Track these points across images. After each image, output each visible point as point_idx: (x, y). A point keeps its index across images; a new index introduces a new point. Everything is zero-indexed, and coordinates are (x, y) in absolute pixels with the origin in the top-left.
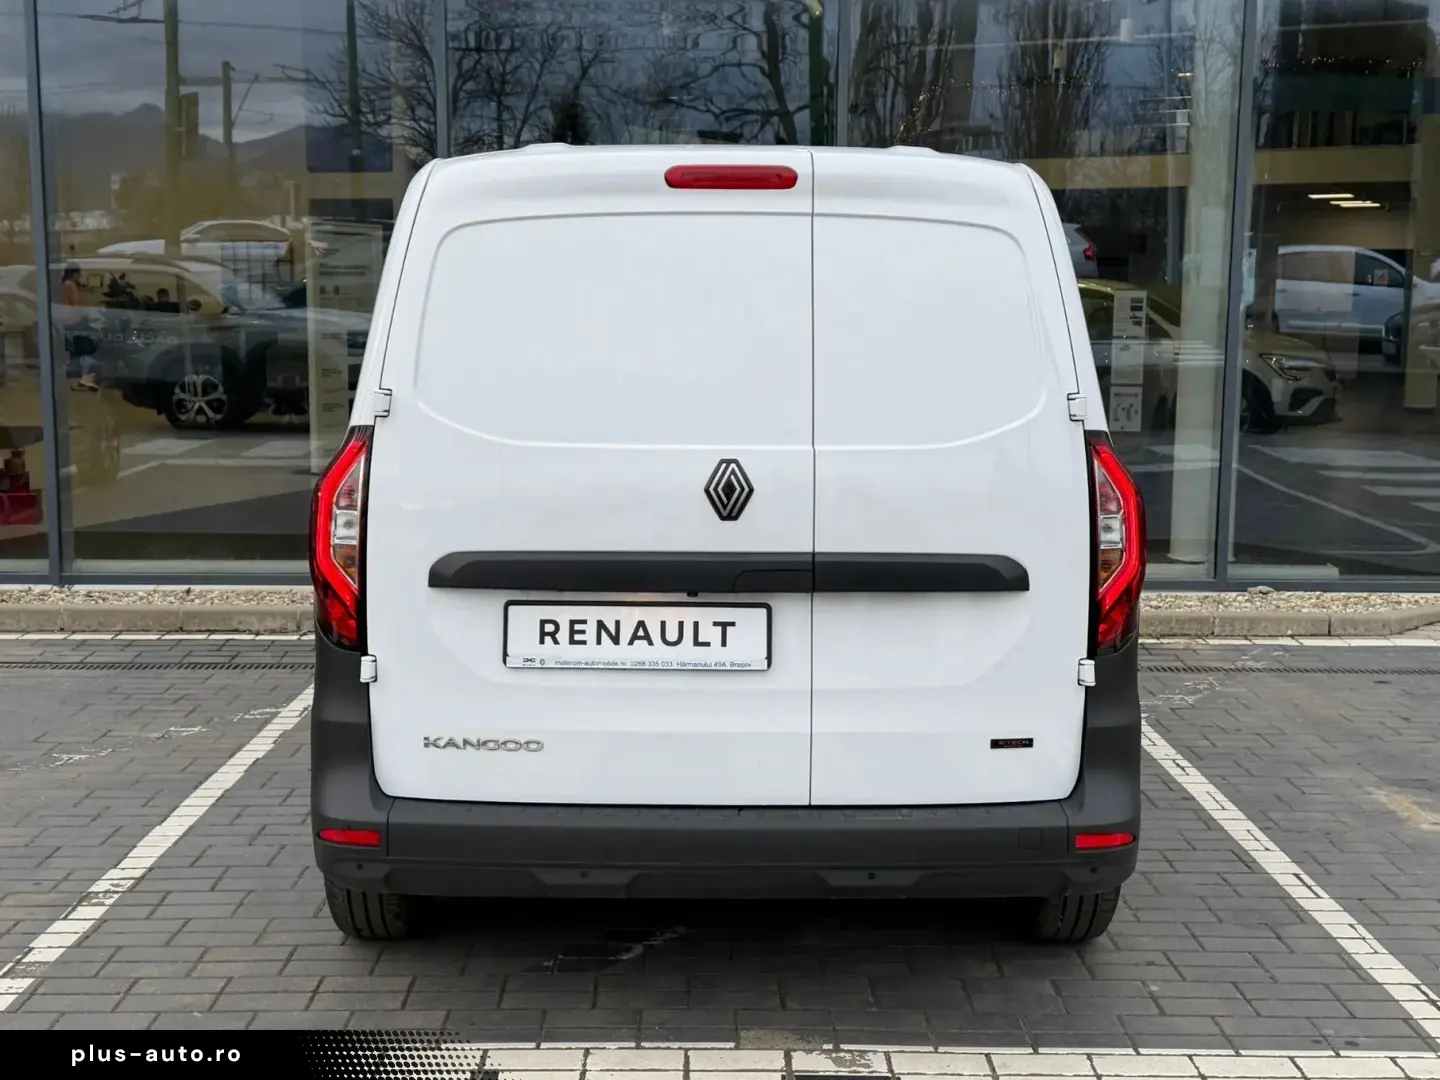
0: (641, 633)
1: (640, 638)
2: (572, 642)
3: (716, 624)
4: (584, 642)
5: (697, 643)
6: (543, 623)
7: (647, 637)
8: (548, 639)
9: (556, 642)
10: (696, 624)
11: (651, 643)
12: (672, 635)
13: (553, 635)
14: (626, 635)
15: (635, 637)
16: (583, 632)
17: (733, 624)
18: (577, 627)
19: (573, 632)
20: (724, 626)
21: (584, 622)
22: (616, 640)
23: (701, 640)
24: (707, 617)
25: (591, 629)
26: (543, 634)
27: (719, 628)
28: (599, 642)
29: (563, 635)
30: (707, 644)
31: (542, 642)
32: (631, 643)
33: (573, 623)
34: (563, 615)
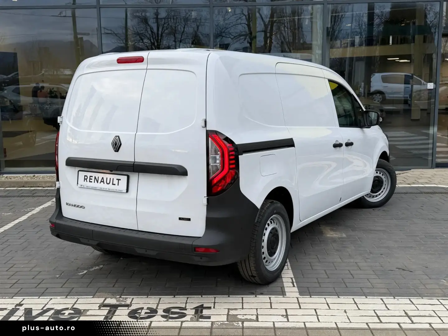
0: (102, 180)
1: (102, 182)
2: (90, 182)
3: (117, 179)
4: (91, 182)
5: (113, 184)
6: (85, 176)
7: (103, 182)
8: (85, 180)
9: (87, 181)
10: (113, 179)
11: (104, 183)
12: (108, 182)
13: (86, 179)
14: (99, 181)
15: (101, 181)
16: (92, 179)
17: (120, 180)
18: (91, 178)
19: (90, 179)
20: (119, 180)
21: (92, 177)
22: (98, 182)
23: (114, 183)
24: (116, 177)
25: (93, 178)
26: (85, 179)
27: (118, 180)
28: (94, 182)
29: (88, 180)
30: (115, 185)
31: (84, 181)
32: (100, 183)
33: (90, 176)
34: (89, 174)
